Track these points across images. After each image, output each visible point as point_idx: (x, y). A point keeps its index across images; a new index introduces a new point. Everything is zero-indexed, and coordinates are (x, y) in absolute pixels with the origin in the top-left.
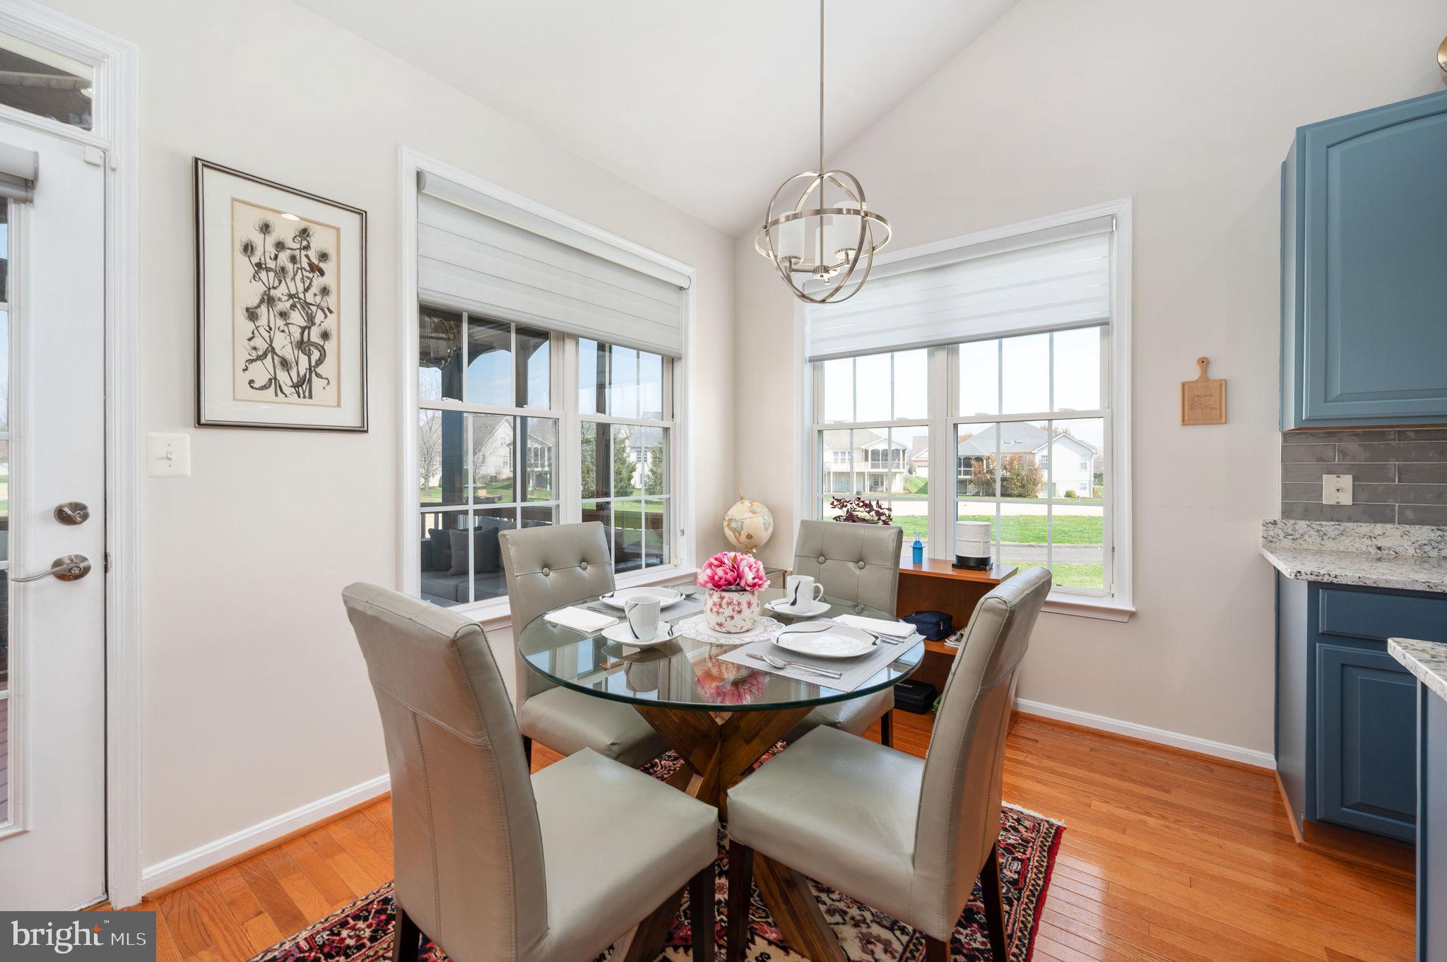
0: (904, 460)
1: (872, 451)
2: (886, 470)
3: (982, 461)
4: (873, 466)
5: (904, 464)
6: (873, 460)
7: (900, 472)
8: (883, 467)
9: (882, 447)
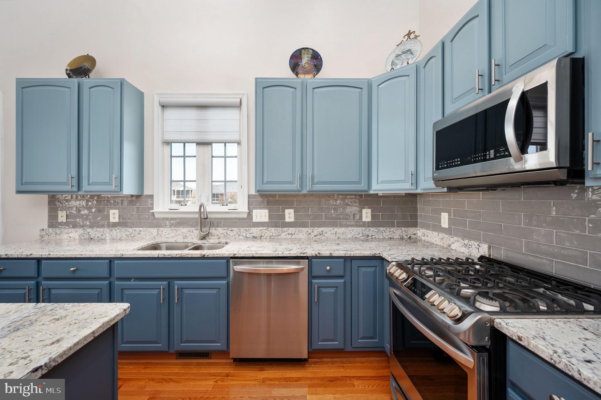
0: (191, 195)
1: (177, 191)
2: (183, 199)
3: (223, 195)
4: (177, 197)
5: (191, 196)
6: (177, 195)
7: (190, 200)
8: (182, 197)
9: (181, 189)
